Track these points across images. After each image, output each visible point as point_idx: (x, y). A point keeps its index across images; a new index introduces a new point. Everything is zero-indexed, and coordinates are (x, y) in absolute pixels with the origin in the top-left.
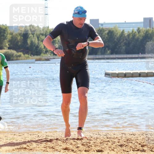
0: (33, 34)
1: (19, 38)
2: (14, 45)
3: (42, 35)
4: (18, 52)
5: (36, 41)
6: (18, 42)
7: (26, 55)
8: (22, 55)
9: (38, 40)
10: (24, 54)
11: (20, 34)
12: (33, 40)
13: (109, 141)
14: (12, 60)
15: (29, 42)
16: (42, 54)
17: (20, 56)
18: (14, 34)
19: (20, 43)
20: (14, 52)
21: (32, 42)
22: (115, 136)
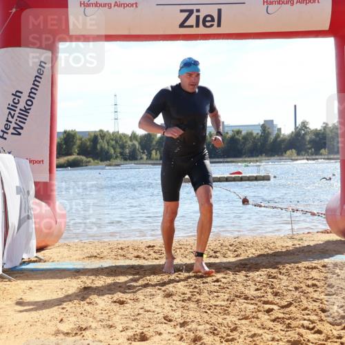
0: (103, 140)
1: (88, 143)
2: (84, 151)
3: (112, 140)
4: (87, 157)
5: (106, 147)
6: (88, 147)
7: (96, 161)
8: (92, 161)
9: (108, 145)
10: (94, 160)
11: (89, 140)
12: (103, 145)
13: (181, 248)
14: (82, 166)
15: (99, 147)
16: (112, 160)
17: (89, 162)
18: (83, 139)
19: (89, 149)
20: (84, 158)
21: (102, 148)
22: (188, 243)
